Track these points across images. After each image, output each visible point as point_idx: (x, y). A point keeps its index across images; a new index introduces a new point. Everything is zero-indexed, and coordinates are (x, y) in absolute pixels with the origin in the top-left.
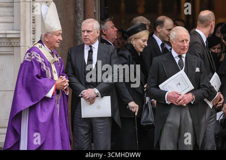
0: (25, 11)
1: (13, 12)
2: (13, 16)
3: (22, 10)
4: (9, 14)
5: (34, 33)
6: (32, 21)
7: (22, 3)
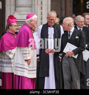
0: (38, 9)
1: (32, 9)
2: (32, 11)
3: (36, 9)
4: (30, 10)
5: (41, 20)
6: (41, 14)
7: (36, 5)
